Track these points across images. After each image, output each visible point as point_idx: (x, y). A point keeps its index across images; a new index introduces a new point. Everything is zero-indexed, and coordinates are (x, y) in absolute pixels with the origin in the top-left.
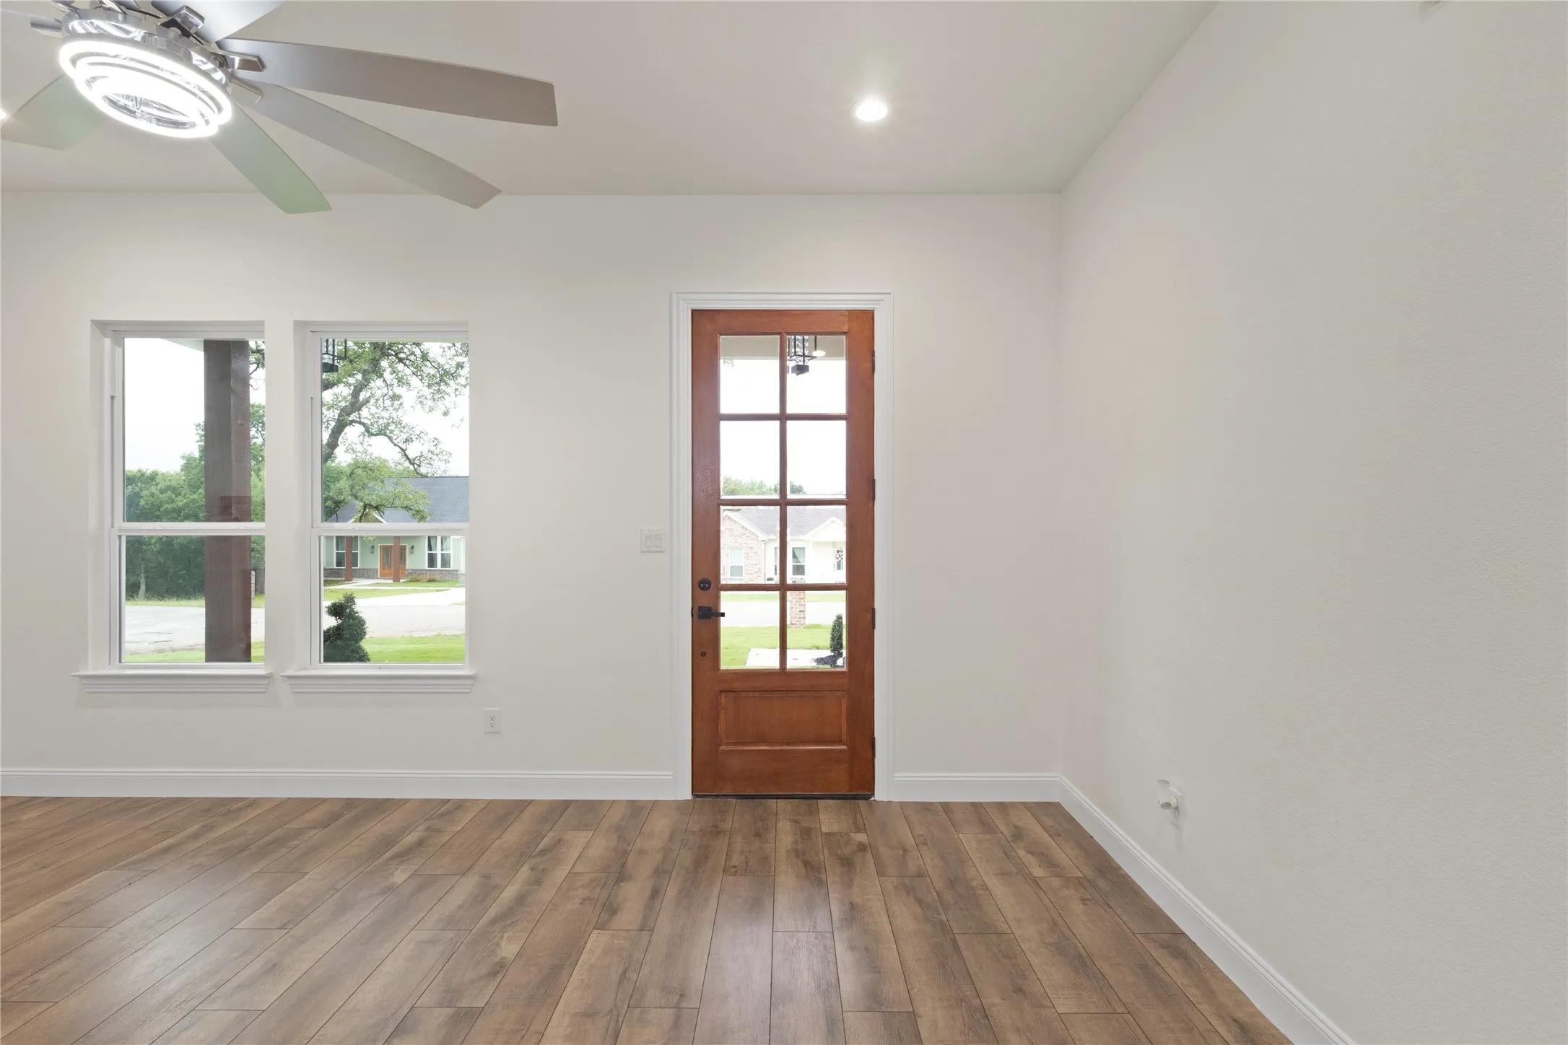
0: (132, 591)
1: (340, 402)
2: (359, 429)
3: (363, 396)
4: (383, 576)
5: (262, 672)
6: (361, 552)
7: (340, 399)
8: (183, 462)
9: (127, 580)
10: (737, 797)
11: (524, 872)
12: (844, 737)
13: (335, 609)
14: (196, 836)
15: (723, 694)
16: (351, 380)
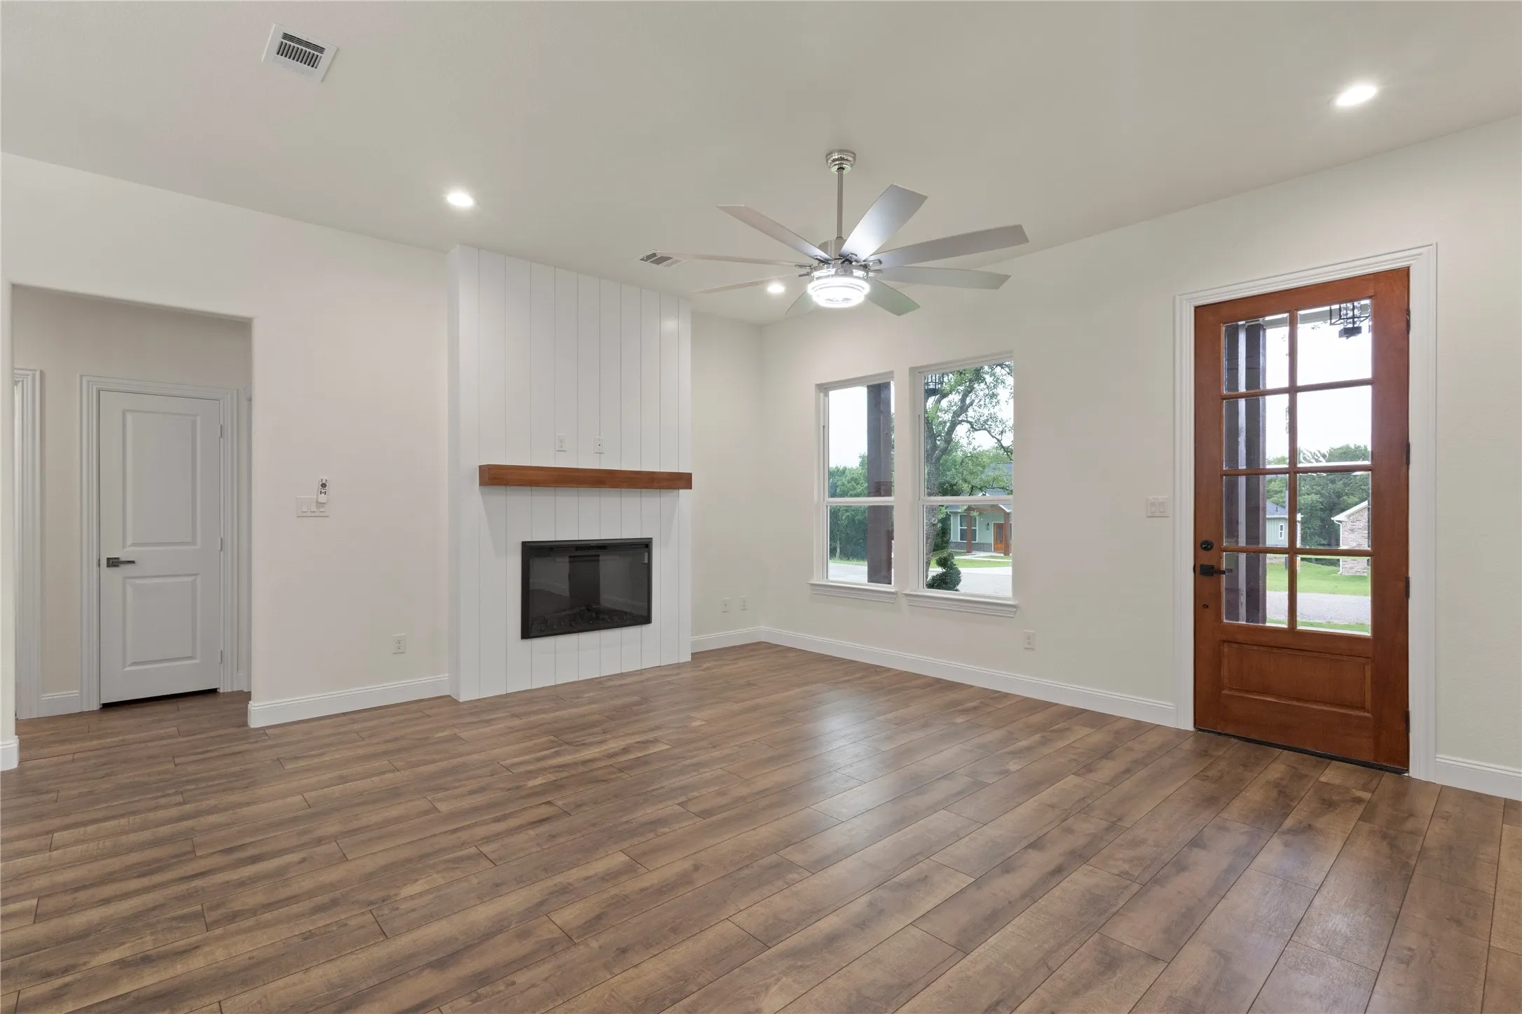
0: (833, 552)
1: (952, 406)
2: (966, 426)
3: (968, 401)
4: (996, 550)
5: (893, 590)
6: (979, 528)
7: (953, 404)
8: (860, 460)
9: (830, 545)
10: (1240, 738)
11: (1037, 737)
12: (1368, 705)
13: (941, 561)
14: (860, 678)
15: (1226, 644)
16: (961, 388)
